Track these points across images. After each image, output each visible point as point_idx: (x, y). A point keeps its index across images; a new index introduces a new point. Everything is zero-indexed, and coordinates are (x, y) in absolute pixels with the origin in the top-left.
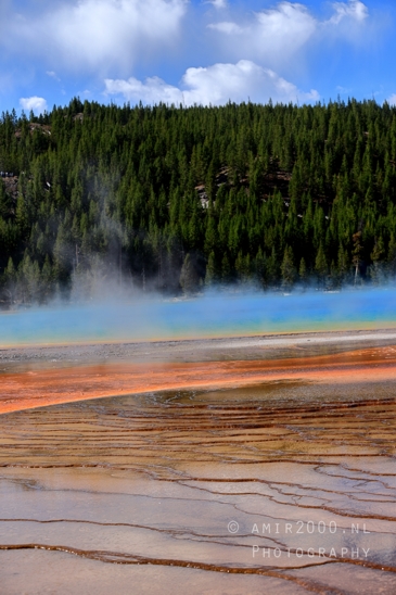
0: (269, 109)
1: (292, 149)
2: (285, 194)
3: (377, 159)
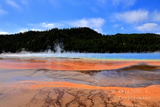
2: (133, 43)
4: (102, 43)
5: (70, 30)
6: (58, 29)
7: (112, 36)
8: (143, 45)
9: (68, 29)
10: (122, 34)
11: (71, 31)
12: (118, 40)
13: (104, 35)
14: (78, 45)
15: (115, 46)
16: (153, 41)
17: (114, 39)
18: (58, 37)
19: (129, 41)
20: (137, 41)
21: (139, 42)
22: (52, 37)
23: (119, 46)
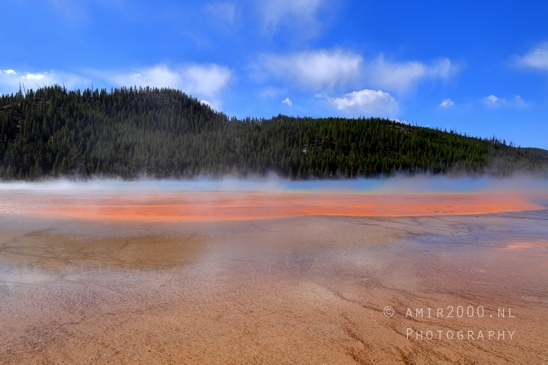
0: (338, 119)
1: (339, 135)
2: (333, 148)
3: (369, 138)
4: (235, 147)
5: (110, 97)
6: (65, 92)
7: (265, 122)
8: (366, 156)
9: (104, 92)
10: (293, 119)
11: (117, 100)
12: (285, 137)
13: (234, 120)
14: (148, 154)
15: (276, 156)
16: (393, 143)
17: (270, 135)
18: (68, 121)
19: (321, 140)
20: (347, 142)
21: (353, 145)
22: (45, 121)
23: (289, 159)
